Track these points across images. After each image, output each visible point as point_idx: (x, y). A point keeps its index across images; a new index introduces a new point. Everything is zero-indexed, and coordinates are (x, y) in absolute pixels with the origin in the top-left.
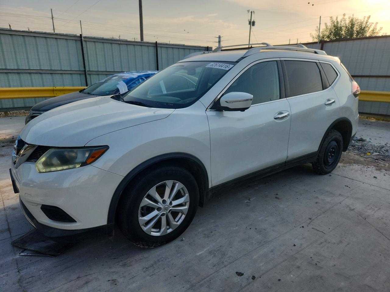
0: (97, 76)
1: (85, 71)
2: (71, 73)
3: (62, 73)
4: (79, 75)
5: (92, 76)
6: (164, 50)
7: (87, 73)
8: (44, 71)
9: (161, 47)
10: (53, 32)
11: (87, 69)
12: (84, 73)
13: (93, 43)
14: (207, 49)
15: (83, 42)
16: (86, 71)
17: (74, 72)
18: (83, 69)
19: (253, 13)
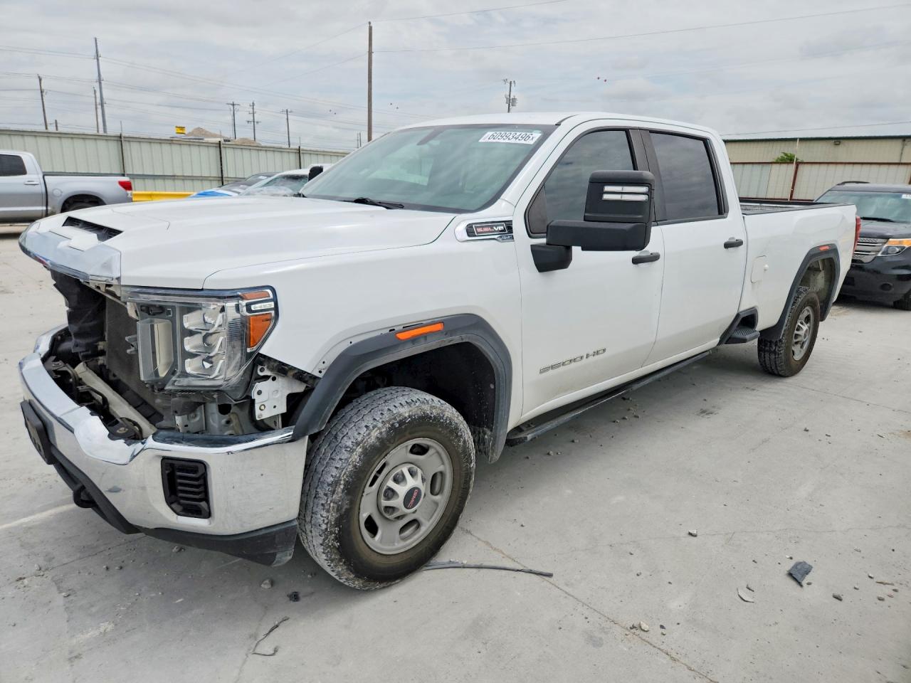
10: (287, 147)
19: (513, 85)
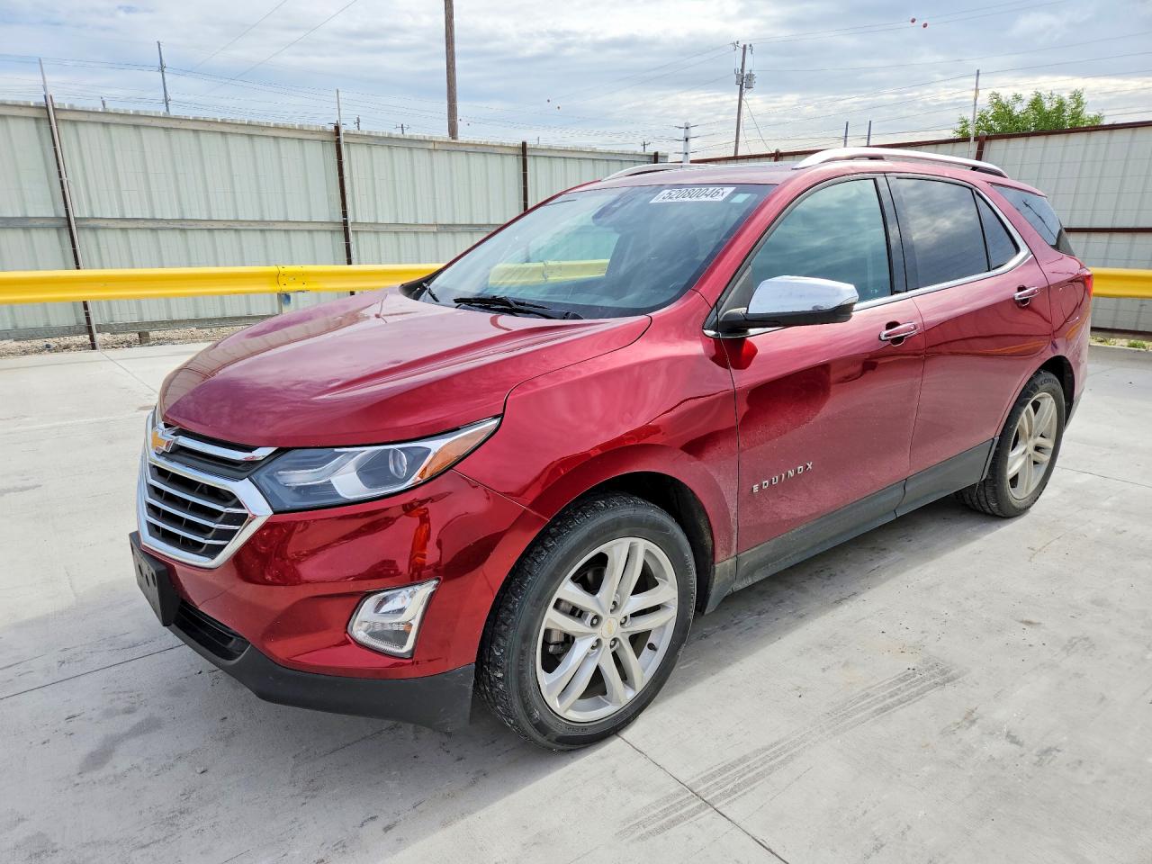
0: (373, 236)
1: (345, 223)
2: (310, 228)
3: (288, 228)
4: (329, 235)
5: (360, 235)
6: (542, 164)
7: (350, 229)
8: (244, 224)
9: (534, 156)
11: (350, 219)
12: (341, 227)
13: (365, 149)
14: (653, 160)
15: (343, 146)
16: (350, 224)
17: (319, 227)
18: (339, 218)
19: (748, 52)
